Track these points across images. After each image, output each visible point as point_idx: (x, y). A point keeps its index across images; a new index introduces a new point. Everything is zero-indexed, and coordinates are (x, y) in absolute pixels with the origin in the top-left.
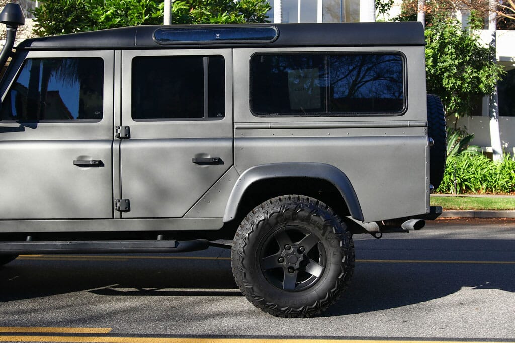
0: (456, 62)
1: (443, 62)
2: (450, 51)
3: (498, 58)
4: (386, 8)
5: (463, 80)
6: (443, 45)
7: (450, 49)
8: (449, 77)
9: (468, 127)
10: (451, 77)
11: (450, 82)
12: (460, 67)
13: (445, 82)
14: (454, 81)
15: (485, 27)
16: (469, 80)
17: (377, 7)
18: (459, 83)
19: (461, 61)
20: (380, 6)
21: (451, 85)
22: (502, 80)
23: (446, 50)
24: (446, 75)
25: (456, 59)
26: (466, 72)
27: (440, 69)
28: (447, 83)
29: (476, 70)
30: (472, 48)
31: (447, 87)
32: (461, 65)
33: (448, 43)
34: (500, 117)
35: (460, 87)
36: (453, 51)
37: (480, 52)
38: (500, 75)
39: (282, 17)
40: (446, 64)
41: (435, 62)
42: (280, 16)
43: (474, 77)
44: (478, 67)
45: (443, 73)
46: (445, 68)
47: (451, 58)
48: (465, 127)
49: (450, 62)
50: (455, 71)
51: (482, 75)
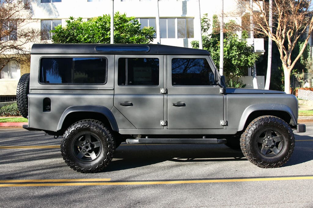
0: (238, 53)
1: (232, 53)
2: (235, 49)
3: (255, 51)
4: (206, 30)
5: (241, 61)
6: (232, 46)
7: (235, 48)
8: (235, 60)
9: (243, 81)
10: (236, 60)
11: (235, 62)
12: (239, 55)
13: (233, 62)
14: (237, 61)
15: (249, 37)
16: (243, 61)
17: (202, 30)
18: (239, 62)
19: (239, 52)
20: (203, 29)
21: (236, 63)
22: (257, 60)
23: (233, 48)
24: (233, 59)
25: (237, 51)
26: (242, 57)
27: (231, 57)
28: (234, 62)
29: (246, 56)
30: (244, 47)
31: (234, 64)
32: (239, 54)
33: (234, 45)
34: (257, 76)
35: (240, 64)
36: (236, 48)
37: (248, 49)
38: (256, 58)
39: (160, 36)
40: (233, 54)
41: (228, 53)
42: (159, 35)
43: (245, 59)
44: (247, 55)
45: (232, 58)
46: (233, 56)
47: (235, 51)
48: (242, 81)
49: (235, 53)
50: (237, 57)
51: (249, 58)
